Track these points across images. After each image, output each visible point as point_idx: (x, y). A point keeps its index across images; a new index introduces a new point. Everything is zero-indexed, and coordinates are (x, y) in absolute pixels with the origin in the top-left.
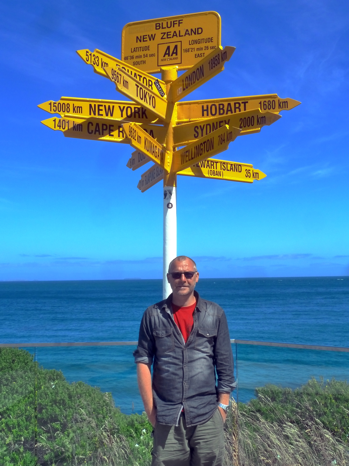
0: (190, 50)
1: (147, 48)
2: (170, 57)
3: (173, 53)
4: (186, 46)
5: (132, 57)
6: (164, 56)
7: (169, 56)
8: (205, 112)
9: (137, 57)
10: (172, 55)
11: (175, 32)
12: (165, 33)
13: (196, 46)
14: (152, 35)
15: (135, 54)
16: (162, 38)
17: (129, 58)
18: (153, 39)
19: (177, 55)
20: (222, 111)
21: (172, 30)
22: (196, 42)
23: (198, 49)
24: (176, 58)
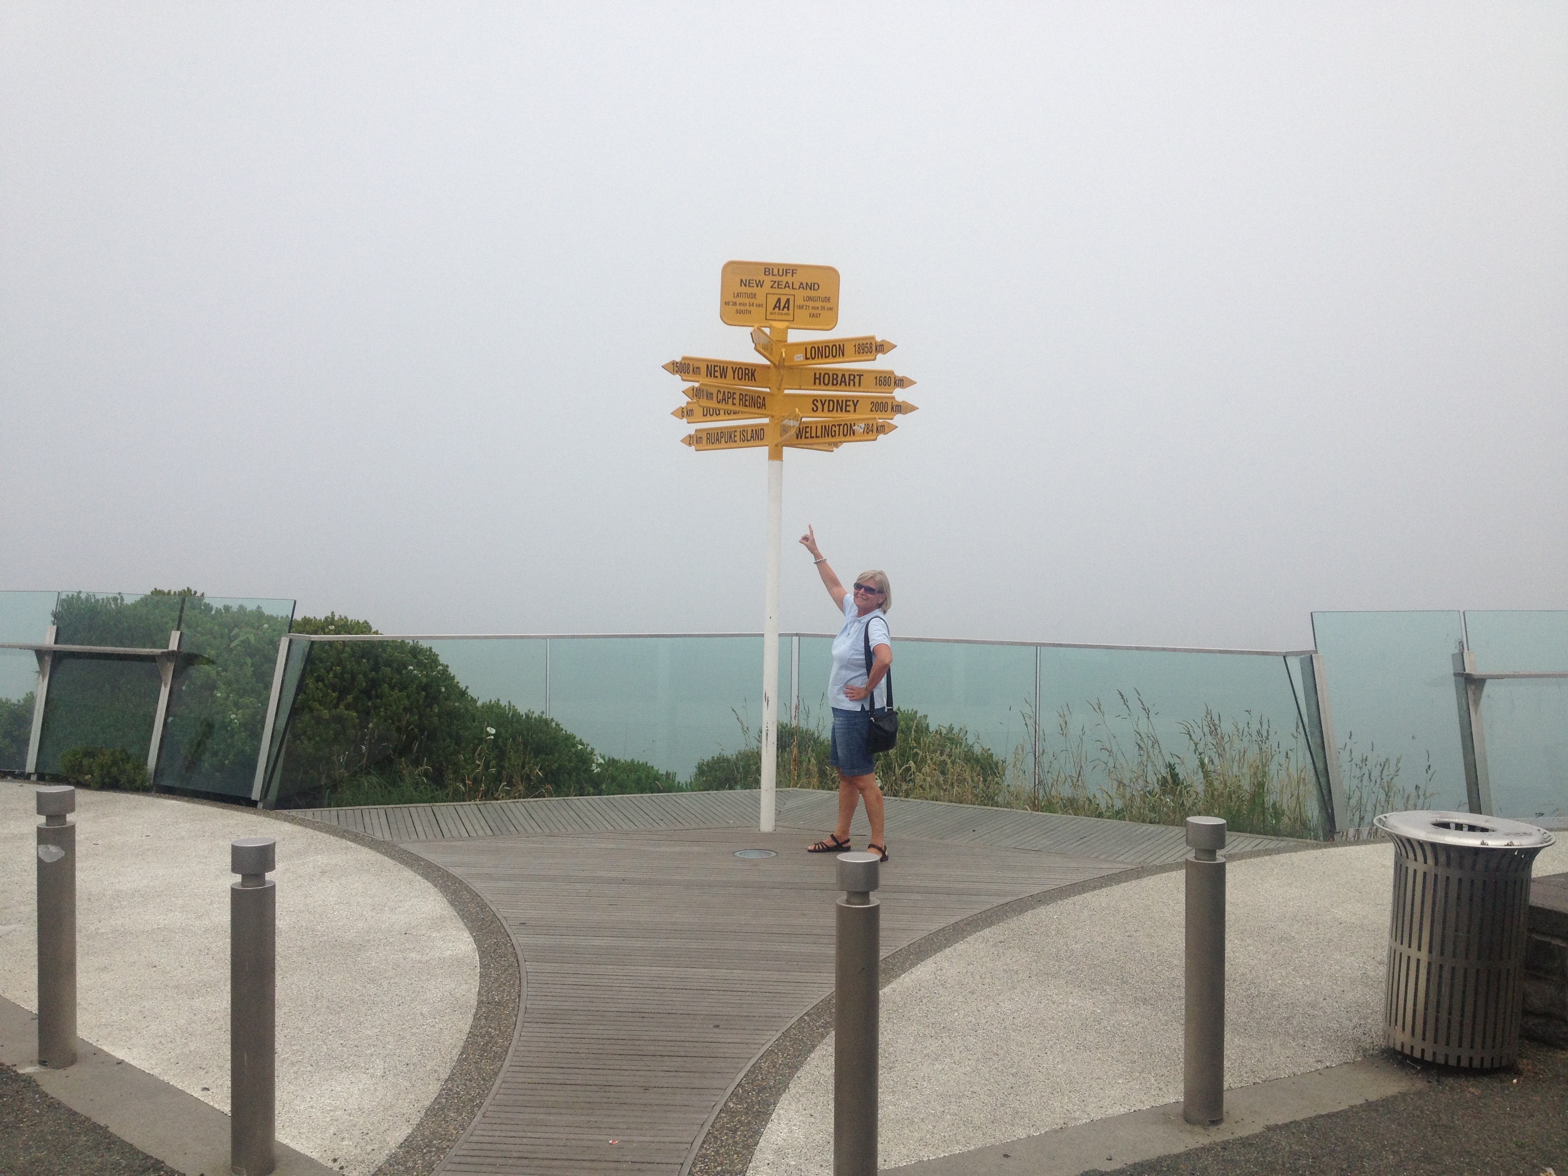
0: (804, 307)
1: (754, 296)
2: (781, 311)
3: (784, 307)
4: (799, 301)
5: (735, 304)
6: (774, 309)
7: (779, 309)
8: (817, 381)
9: (740, 304)
10: (783, 310)
11: (787, 282)
12: (775, 282)
13: (811, 304)
14: (760, 281)
15: (739, 300)
16: (772, 287)
17: (731, 304)
18: (761, 286)
19: (788, 310)
20: (835, 382)
21: (784, 279)
22: (810, 299)
23: (813, 308)
24: (788, 314)
